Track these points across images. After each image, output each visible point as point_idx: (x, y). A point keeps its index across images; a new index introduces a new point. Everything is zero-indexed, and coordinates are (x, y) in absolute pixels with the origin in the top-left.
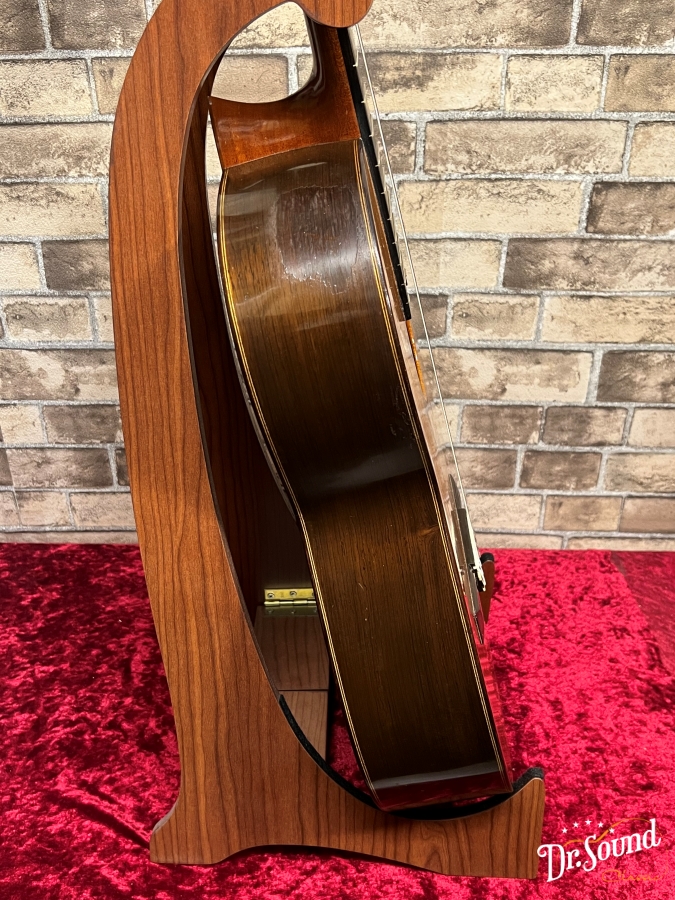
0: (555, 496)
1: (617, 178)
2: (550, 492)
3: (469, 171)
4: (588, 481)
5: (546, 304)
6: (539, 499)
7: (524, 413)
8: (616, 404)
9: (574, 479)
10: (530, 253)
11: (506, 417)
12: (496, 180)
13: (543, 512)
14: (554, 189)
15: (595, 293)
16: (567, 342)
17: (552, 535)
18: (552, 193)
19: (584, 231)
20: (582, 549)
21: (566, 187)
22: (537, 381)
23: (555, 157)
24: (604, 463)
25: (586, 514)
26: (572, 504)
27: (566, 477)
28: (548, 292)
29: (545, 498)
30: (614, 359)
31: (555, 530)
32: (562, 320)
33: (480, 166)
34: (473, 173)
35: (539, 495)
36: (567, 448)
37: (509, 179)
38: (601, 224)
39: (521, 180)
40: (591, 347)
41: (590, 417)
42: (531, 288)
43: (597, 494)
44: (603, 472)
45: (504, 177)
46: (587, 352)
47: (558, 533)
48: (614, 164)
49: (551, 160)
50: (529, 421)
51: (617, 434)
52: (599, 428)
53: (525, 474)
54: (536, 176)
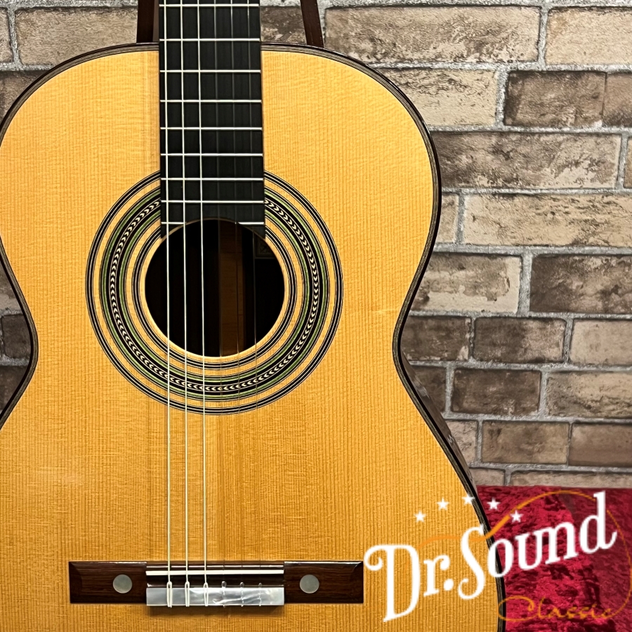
0: (490, 422)
1: (533, 66)
2: (487, 417)
3: (374, 60)
4: (528, 404)
5: (465, 203)
6: (474, 425)
7: (450, 325)
8: (552, 315)
9: (511, 402)
10: (444, 147)
11: (431, 329)
12: (404, 69)
13: (480, 441)
14: (466, 78)
15: (519, 191)
16: (493, 245)
17: (492, 469)
18: (464, 83)
19: (502, 123)
20: (527, 485)
21: (479, 77)
22: (462, 288)
23: (466, 45)
24: (544, 383)
25: (529, 444)
26: (512, 432)
27: (503, 398)
28: (468, 190)
29: (480, 424)
30: (546, 264)
31: (495, 463)
32: (485, 220)
33: (385, 55)
34: (378, 61)
35: (474, 421)
36: (501, 366)
37: (417, 68)
38: (520, 116)
39: (430, 69)
40: (519, 250)
41: (524, 330)
42: (448, 186)
43: (538, 419)
44: (544, 394)
45: (411, 66)
46: (515, 256)
47: (499, 466)
48: (529, 51)
49: (461, 48)
50: (457, 334)
51: (556, 349)
52: (535, 342)
53: (457, 395)
54: (446, 65)
